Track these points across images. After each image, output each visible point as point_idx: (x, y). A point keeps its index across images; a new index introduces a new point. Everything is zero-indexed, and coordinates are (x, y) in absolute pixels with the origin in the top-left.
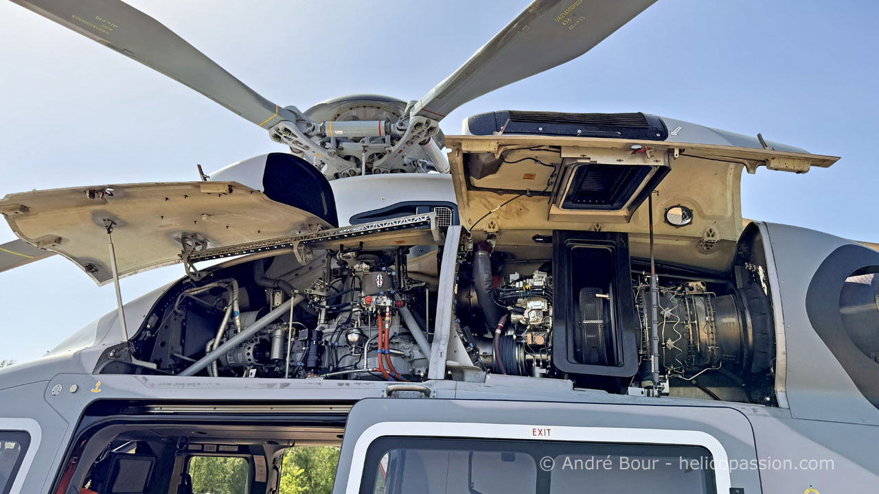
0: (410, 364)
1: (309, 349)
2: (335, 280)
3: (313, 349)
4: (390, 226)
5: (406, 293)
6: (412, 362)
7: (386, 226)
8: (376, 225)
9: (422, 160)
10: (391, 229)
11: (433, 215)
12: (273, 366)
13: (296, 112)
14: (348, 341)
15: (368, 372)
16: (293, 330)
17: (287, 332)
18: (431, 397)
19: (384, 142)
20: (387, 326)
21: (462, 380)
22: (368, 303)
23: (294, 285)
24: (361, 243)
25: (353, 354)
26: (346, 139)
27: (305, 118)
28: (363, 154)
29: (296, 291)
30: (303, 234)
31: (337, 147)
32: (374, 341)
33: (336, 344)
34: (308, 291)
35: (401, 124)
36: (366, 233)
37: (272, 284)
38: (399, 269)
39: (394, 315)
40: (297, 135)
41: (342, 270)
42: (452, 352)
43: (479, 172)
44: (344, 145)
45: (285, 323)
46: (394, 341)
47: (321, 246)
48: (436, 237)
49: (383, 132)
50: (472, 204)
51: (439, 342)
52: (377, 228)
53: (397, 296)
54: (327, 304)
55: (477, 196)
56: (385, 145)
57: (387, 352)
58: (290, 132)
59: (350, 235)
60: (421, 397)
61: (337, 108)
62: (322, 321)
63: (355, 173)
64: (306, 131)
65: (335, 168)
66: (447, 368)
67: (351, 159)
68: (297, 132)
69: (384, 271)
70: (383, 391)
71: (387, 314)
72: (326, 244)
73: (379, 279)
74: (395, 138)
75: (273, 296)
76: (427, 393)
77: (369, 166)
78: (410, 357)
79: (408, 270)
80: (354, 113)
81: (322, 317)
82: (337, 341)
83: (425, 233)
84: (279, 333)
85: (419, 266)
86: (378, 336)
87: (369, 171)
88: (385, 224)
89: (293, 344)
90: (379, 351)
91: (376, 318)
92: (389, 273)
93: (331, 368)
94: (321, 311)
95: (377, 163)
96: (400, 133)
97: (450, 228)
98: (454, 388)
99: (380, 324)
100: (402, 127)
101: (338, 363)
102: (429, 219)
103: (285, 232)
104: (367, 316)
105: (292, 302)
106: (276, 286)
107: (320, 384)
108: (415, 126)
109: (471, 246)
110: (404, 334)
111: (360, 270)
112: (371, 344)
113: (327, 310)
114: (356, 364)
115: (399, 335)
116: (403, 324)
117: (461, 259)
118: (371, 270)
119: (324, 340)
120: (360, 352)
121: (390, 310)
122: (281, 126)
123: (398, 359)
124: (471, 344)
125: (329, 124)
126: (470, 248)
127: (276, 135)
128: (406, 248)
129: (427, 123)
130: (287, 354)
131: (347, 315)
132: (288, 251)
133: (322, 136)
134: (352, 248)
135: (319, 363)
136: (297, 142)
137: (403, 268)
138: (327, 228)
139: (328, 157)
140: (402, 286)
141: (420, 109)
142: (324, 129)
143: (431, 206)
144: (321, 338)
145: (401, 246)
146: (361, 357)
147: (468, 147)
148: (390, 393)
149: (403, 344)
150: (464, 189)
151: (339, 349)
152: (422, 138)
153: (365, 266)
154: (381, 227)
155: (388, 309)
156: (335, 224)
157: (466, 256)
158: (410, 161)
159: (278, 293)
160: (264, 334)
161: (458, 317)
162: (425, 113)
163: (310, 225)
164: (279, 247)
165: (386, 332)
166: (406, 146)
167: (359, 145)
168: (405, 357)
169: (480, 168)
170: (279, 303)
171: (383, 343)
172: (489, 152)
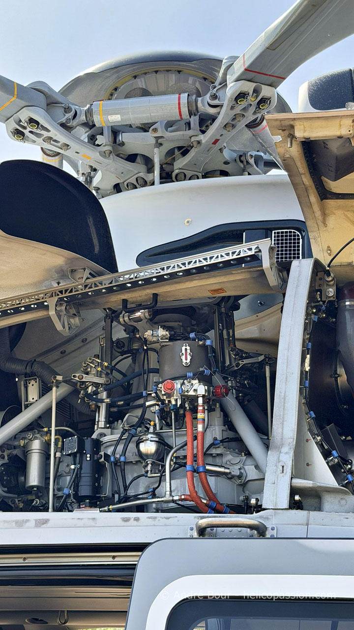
0: (241, 488)
1: (81, 468)
2: (120, 358)
3: (87, 469)
4: (198, 265)
5: (234, 374)
6: (244, 485)
7: (191, 266)
8: (175, 265)
9: (254, 153)
10: (200, 270)
11: (265, 245)
12: (30, 497)
13: (46, 90)
14: (140, 454)
15: (173, 501)
16: (56, 440)
17: (47, 445)
18: (268, 536)
19: (190, 129)
20: (200, 428)
21: (319, 508)
22: (169, 391)
23: (57, 370)
24: (155, 296)
25: (149, 475)
26: (129, 128)
27: (60, 99)
28: (156, 150)
29: (59, 378)
30: (64, 284)
31: (115, 142)
32: (181, 453)
33: (122, 459)
34: (77, 376)
35: (214, 97)
36: (160, 278)
37: (24, 367)
38: (221, 335)
39: (214, 410)
40: (49, 128)
41: (131, 340)
42: (301, 466)
43: (333, 169)
44: (123, 137)
45: (46, 429)
46: (214, 451)
47: (94, 303)
48: (272, 279)
49: (185, 110)
50: (331, 221)
51: (278, 448)
52: (176, 269)
53: (217, 380)
54: (108, 397)
55: (339, 208)
56: (190, 133)
57: (201, 469)
58: (37, 123)
59: (135, 284)
60: (251, 537)
61: (114, 76)
62: (102, 424)
63: (146, 182)
64: (63, 120)
65: (114, 176)
66: (294, 491)
67: (139, 159)
68: (49, 123)
69: (194, 340)
70: (192, 529)
71: (200, 408)
72: (101, 300)
73: (185, 353)
74: (206, 121)
75: (26, 387)
76: (260, 531)
77: (167, 168)
78: (240, 477)
79: (237, 336)
80: (141, 83)
81: (101, 418)
82: (124, 453)
83: (255, 275)
84: (36, 445)
85: (260, 330)
86: (186, 445)
87: (166, 177)
88: (189, 263)
89: (59, 462)
90: (188, 467)
91: (184, 416)
92: (201, 343)
93: (116, 496)
94: (99, 407)
95: (180, 163)
96: (212, 111)
97: (295, 263)
98: (305, 522)
99: (189, 425)
100: (216, 102)
101: (126, 488)
102: (260, 251)
103: (35, 284)
104: (169, 413)
105: (54, 395)
106: (28, 370)
107: (94, 519)
108: (236, 99)
109: (331, 292)
110: (230, 440)
111: (155, 339)
112: (177, 458)
113: (109, 406)
114: (155, 489)
115: (222, 441)
116: (229, 424)
117: (315, 314)
118: (172, 339)
119: (102, 453)
120: (160, 471)
121: (204, 403)
122: (24, 115)
123: (222, 481)
124: (334, 452)
125: (99, 107)
126: (331, 294)
127: (17, 129)
128: (231, 301)
129: (256, 91)
130: (49, 478)
131: (139, 412)
132: (40, 314)
133: (89, 125)
134: (143, 304)
135: (97, 489)
136: (50, 138)
137: (228, 334)
138: (100, 274)
139: (101, 159)
140: (228, 363)
141: (243, 69)
142: (91, 115)
143: (267, 229)
144: (98, 451)
145: (224, 298)
146: (161, 479)
147: (305, 131)
148: (202, 532)
149: (229, 457)
150: (314, 198)
151: (127, 468)
152: (250, 117)
153: (161, 332)
154: (183, 268)
155: (200, 401)
156: (112, 266)
157: (324, 308)
158: (235, 155)
159: (33, 382)
160: (15, 447)
161: (311, 409)
162: (250, 75)
163: (72, 271)
164: (28, 308)
165: (199, 438)
166: (224, 132)
167: (150, 137)
168: (233, 477)
169: (333, 163)
170: (36, 398)
171: (195, 456)
172: (340, 137)
